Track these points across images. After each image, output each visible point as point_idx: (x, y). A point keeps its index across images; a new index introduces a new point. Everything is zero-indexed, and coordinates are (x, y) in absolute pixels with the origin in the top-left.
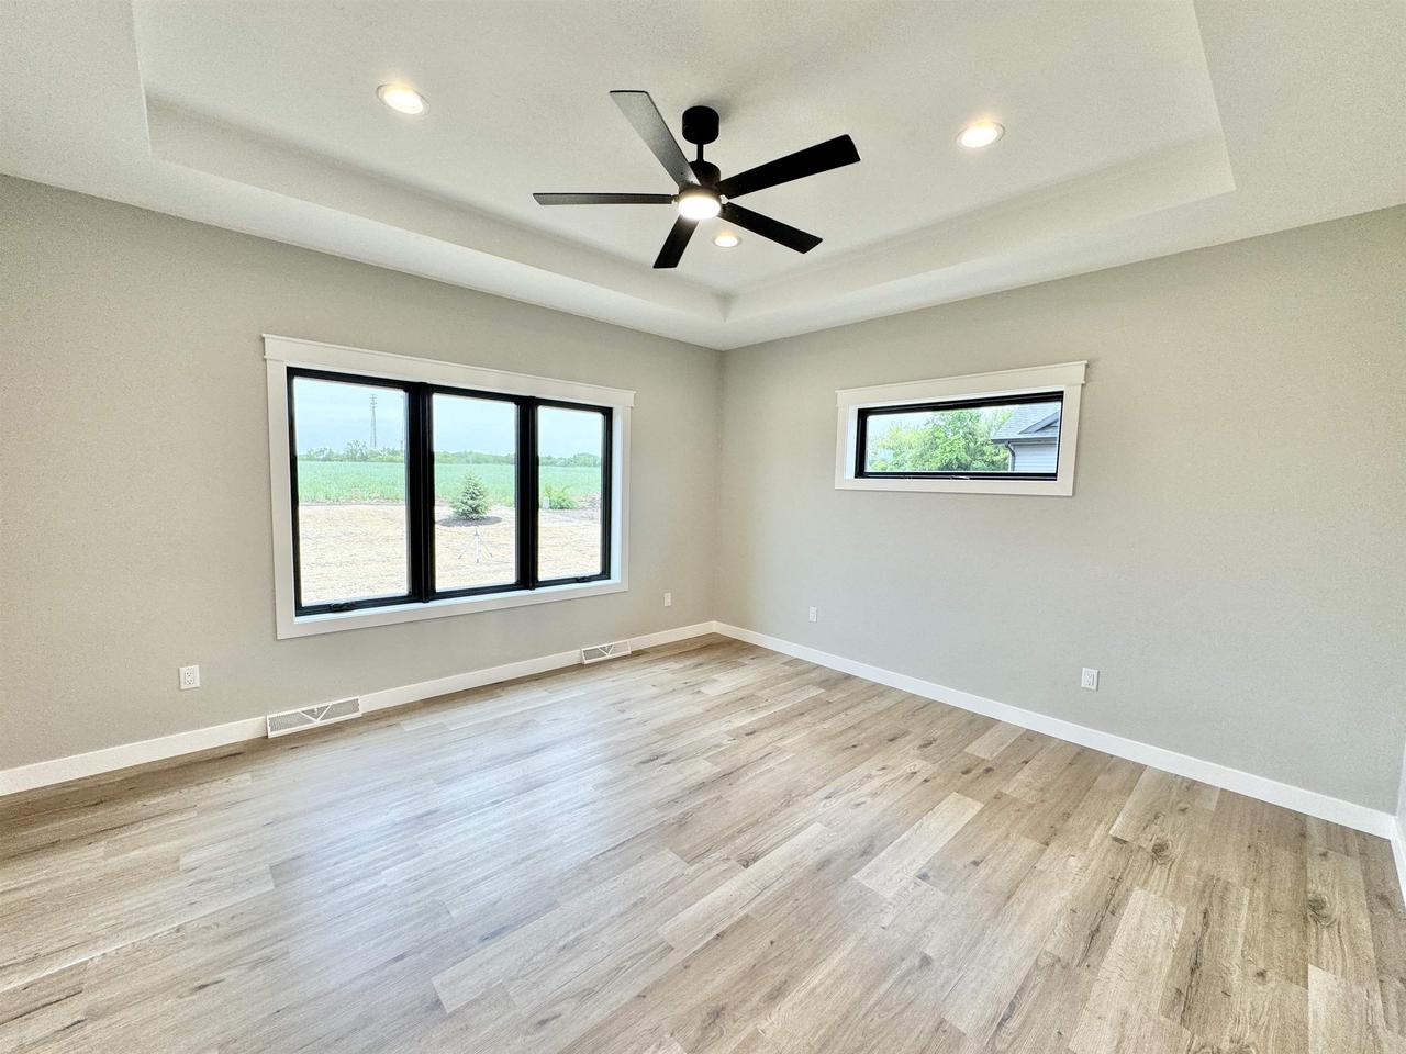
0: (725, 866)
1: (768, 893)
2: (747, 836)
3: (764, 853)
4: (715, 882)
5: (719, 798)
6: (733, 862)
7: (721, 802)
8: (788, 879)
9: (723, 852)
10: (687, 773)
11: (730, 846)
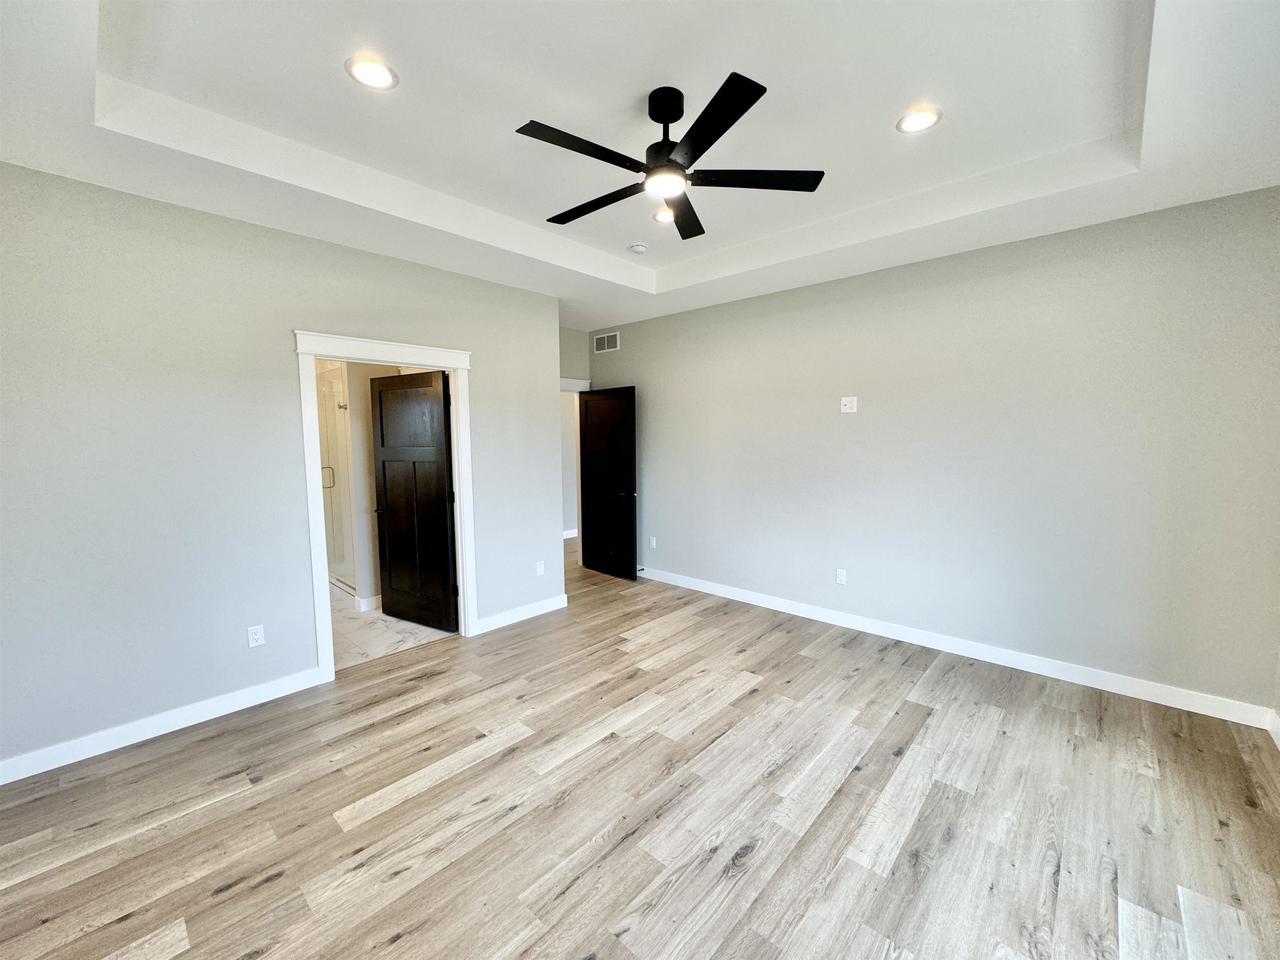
0: (628, 733)
1: (600, 719)
2: (611, 757)
3: (598, 744)
4: (635, 723)
5: (638, 796)
6: (623, 735)
7: (636, 790)
8: (583, 728)
9: (631, 742)
10: (680, 834)
11: (625, 747)
